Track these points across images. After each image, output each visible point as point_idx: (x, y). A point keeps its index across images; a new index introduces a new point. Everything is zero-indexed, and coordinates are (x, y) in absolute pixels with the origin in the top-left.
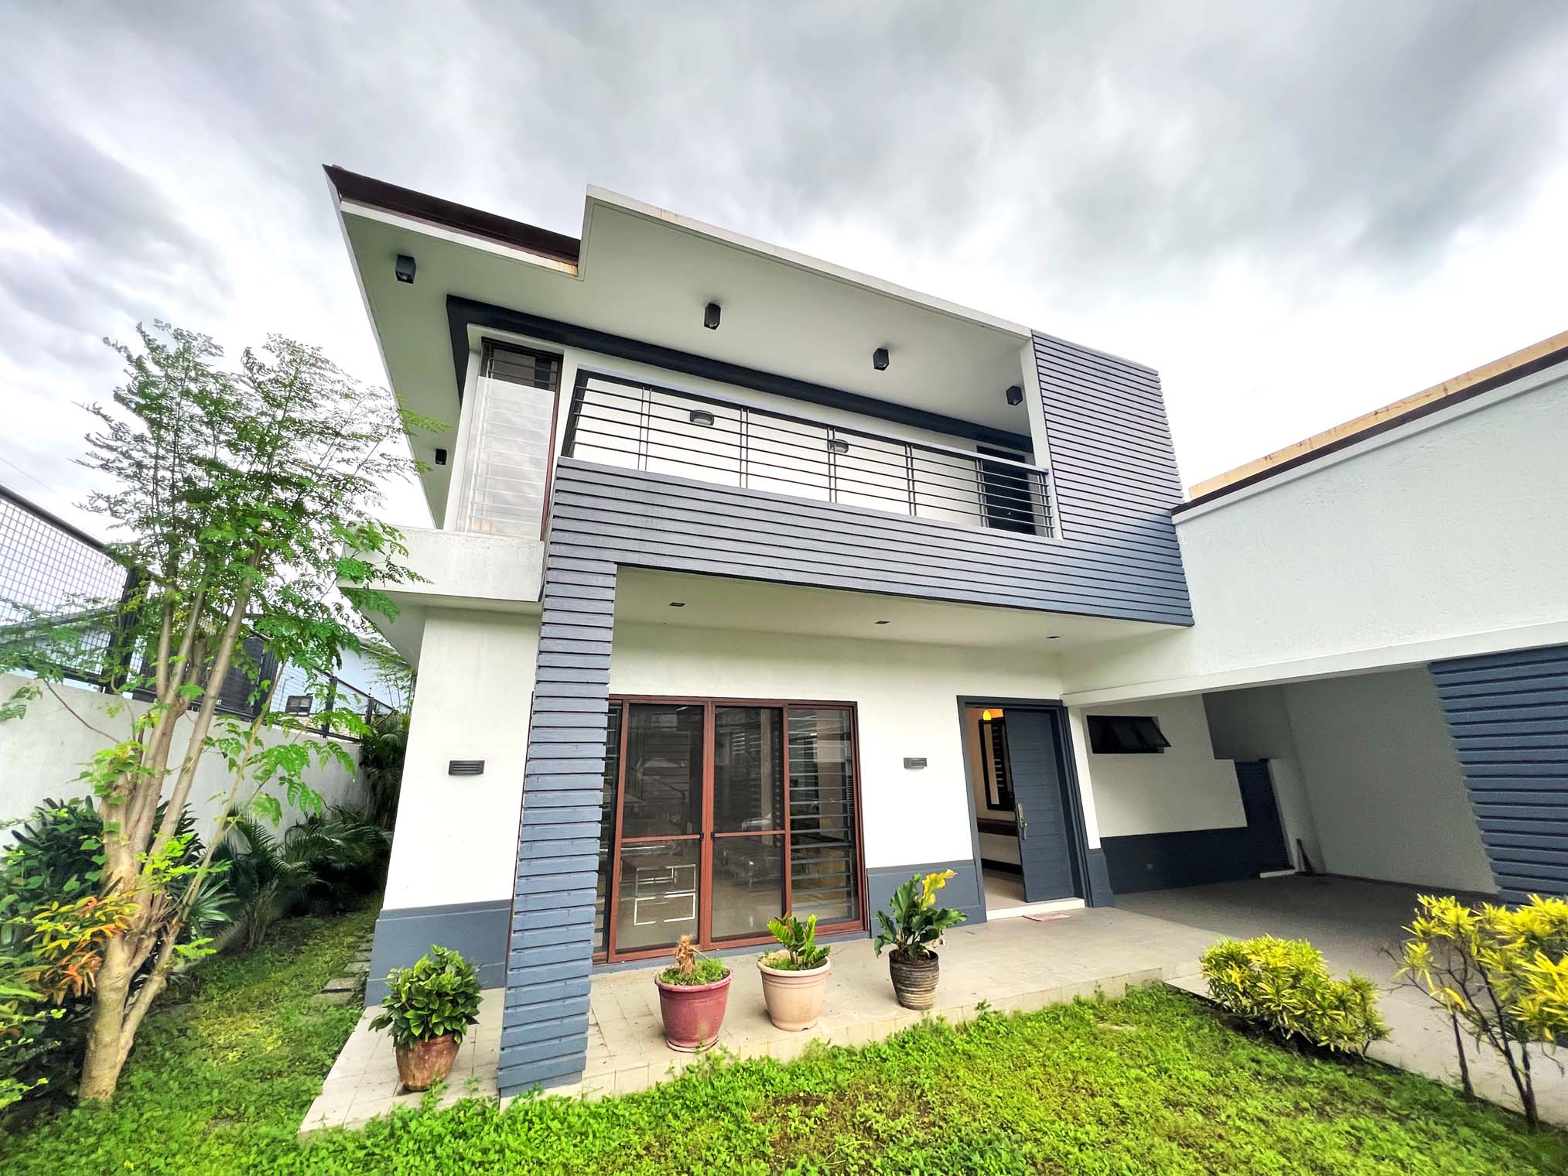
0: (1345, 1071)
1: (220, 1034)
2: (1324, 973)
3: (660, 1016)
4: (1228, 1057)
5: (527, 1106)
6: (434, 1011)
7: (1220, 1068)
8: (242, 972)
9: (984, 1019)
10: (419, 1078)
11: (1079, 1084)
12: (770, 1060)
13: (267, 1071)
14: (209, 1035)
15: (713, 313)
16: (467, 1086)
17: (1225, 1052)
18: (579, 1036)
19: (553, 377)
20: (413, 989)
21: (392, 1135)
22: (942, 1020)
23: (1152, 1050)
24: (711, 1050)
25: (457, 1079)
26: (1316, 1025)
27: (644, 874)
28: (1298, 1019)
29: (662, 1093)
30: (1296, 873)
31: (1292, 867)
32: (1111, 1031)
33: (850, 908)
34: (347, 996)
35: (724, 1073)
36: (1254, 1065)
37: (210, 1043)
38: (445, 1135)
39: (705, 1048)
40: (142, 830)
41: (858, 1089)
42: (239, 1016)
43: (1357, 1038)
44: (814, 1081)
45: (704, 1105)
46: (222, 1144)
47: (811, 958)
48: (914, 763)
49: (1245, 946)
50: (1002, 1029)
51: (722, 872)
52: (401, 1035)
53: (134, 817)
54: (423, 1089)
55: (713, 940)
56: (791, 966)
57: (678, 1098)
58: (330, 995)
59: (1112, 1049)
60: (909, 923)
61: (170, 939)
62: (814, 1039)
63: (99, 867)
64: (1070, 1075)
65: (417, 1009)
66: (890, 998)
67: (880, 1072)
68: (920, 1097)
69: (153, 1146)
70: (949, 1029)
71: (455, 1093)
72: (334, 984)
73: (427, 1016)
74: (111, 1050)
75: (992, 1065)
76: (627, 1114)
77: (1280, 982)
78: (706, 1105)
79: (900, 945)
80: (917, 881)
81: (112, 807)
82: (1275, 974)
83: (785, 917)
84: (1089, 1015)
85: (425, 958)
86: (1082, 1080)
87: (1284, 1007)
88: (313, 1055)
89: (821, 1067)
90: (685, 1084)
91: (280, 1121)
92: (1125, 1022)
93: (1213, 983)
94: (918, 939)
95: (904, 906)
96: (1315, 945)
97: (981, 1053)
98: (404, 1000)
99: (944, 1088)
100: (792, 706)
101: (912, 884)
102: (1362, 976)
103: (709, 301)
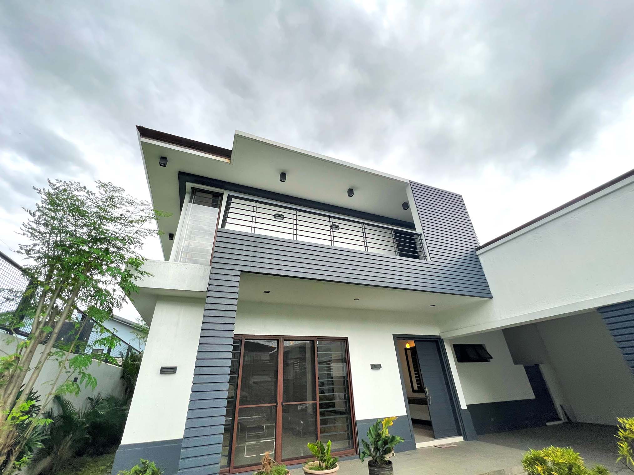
2: (582, 465)
15: (283, 176)
19: (219, 202)
30: (563, 423)
31: (561, 420)
33: (349, 444)
40: (11, 399)
47: (329, 464)
48: (376, 367)
49: (542, 453)
51: (287, 427)
55: (282, 460)
56: (319, 469)
60: (377, 445)
61: (13, 459)
79: (373, 457)
80: (380, 423)
82: (559, 466)
85: (136, 465)
94: (382, 454)
95: (374, 436)
96: (576, 451)
100: (318, 339)
101: (377, 424)
102: (601, 466)
103: (282, 171)
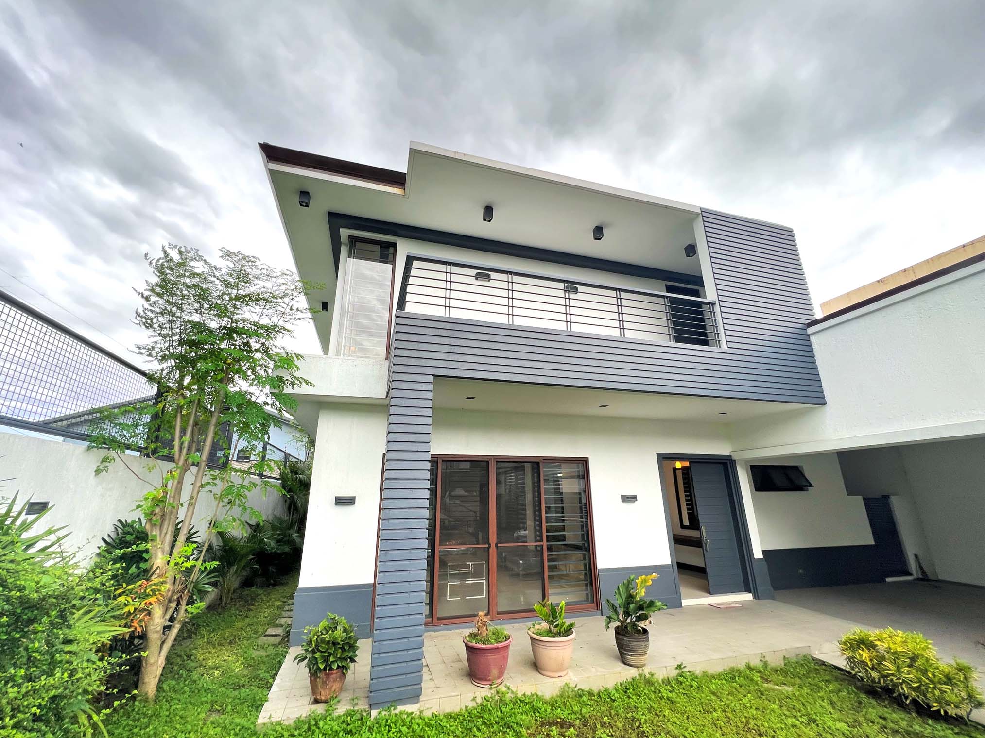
0: (953, 730)
1: (209, 659)
2: (934, 657)
3: (466, 663)
4: (861, 714)
5: (387, 717)
6: (331, 654)
7: (855, 721)
8: (220, 621)
9: (681, 676)
10: (324, 694)
11: (751, 726)
12: (537, 696)
13: (236, 684)
14: (204, 659)
15: (488, 212)
16: (352, 701)
17: (859, 709)
18: (417, 674)
19: (391, 257)
20: (318, 639)
21: (309, 729)
22: (652, 675)
23: (803, 705)
24: (499, 687)
25: (345, 696)
26: (929, 695)
27: (452, 567)
28: (914, 689)
29: (469, 713)
30: (915, 579)
31: (911, 575)
32: (773, 690)
33: (587, 594)
34: (278, 639)
35: (508, 703)
36: (881, 721)
37: (204, 665)
38: (340, 731)
39: (496, 685)
40: (169, 538)
41: (596, 719)
42: (219, 649)
43: (962, 706)
44: (567, 712)
45: (496, 723)
46: (215, 727)
47: (562, 629)
48: (629, 499)
49: (872, 633)
50: (695, 684)
51: (503, 567)
52: (313, 668)
53: (164, 531)
54: (326, 702)
55: (499, 613)
56: (550, 635)
57: (479, 717)
58: (269, 638)
59: (774, 703)
60: (628, 608)
61: (184, 602)
62: (566, 683)
63: (146, 561)
64: (743, 719)
65: (322, 652)
66: (616, 658)
67: (611, 708)
68: (638, 728)
69: (178, 726)
70: (657, 681)
71: (345, 705)
72: (271, 631)
73: (327, 656)
74: (154, 668)
75: (688, 709)
76: (448, 726)
77: (900, 662)
78: (497, 723)
79: (622, 623)
80: (632, 580)
81: (153, 525)
82: (897, 656)
83: (544, 602)
84: (757, 677)
85: (324, 620)
86: (752, 723)
87: (903, 680)
88: (262, 676)
89: (571, 702)
90: (483, 708)
91: (246, 715)
92: (784, 684)
93: (850, 660)
94: (634, 619)
95: (624, 597)
96: (926, 636)
97: (681, 700)
98: (314, 646)
99: (655, 723)
100: (545, 461)
101: (629, 581)
102: (964, 661)
103: (486, 204)
